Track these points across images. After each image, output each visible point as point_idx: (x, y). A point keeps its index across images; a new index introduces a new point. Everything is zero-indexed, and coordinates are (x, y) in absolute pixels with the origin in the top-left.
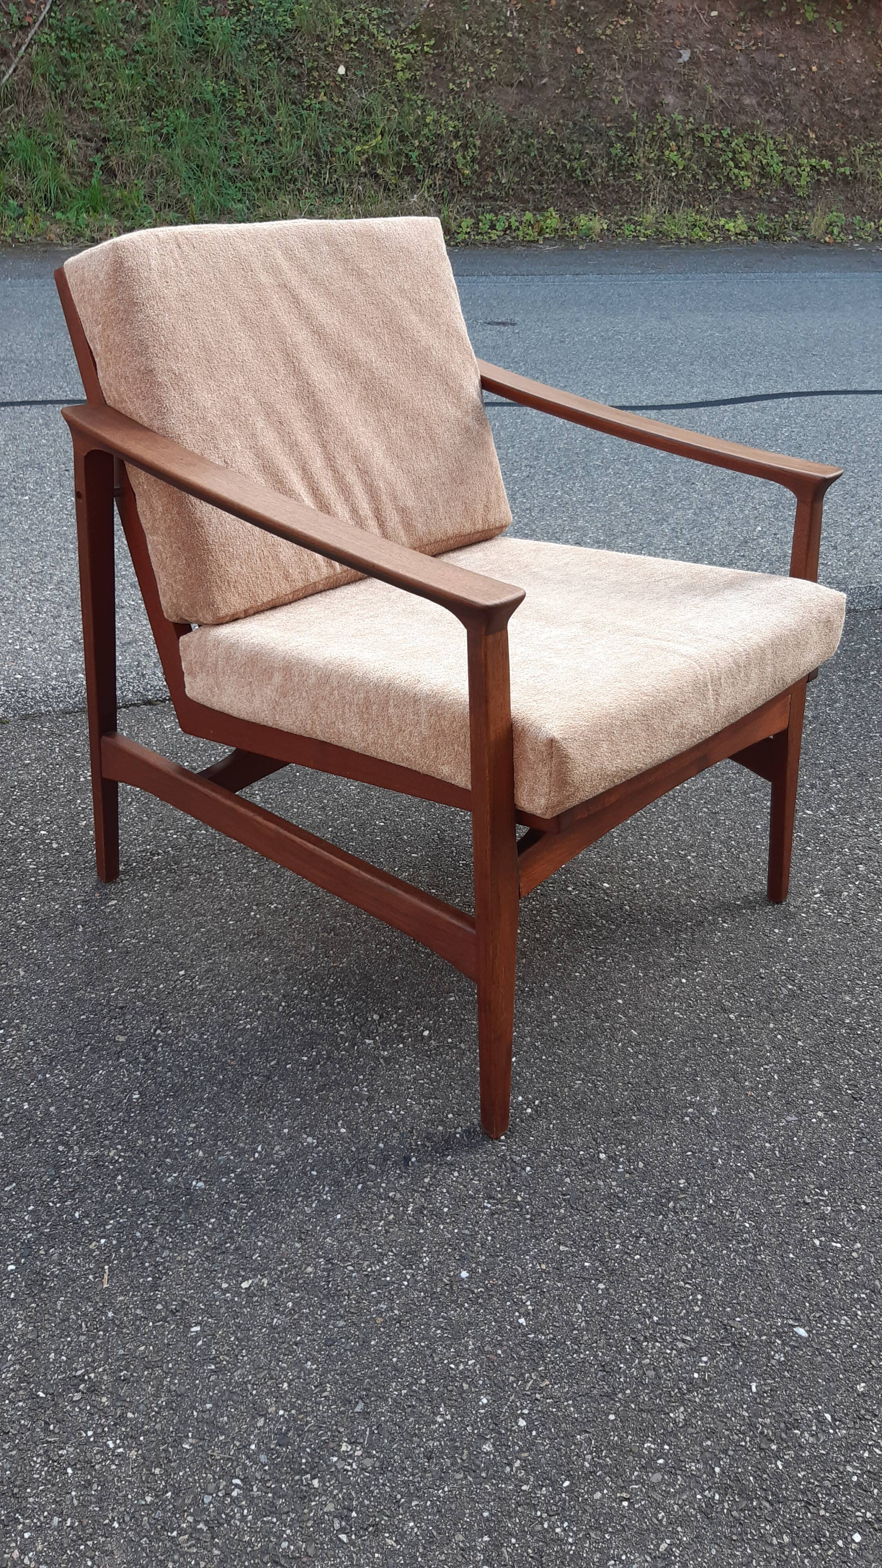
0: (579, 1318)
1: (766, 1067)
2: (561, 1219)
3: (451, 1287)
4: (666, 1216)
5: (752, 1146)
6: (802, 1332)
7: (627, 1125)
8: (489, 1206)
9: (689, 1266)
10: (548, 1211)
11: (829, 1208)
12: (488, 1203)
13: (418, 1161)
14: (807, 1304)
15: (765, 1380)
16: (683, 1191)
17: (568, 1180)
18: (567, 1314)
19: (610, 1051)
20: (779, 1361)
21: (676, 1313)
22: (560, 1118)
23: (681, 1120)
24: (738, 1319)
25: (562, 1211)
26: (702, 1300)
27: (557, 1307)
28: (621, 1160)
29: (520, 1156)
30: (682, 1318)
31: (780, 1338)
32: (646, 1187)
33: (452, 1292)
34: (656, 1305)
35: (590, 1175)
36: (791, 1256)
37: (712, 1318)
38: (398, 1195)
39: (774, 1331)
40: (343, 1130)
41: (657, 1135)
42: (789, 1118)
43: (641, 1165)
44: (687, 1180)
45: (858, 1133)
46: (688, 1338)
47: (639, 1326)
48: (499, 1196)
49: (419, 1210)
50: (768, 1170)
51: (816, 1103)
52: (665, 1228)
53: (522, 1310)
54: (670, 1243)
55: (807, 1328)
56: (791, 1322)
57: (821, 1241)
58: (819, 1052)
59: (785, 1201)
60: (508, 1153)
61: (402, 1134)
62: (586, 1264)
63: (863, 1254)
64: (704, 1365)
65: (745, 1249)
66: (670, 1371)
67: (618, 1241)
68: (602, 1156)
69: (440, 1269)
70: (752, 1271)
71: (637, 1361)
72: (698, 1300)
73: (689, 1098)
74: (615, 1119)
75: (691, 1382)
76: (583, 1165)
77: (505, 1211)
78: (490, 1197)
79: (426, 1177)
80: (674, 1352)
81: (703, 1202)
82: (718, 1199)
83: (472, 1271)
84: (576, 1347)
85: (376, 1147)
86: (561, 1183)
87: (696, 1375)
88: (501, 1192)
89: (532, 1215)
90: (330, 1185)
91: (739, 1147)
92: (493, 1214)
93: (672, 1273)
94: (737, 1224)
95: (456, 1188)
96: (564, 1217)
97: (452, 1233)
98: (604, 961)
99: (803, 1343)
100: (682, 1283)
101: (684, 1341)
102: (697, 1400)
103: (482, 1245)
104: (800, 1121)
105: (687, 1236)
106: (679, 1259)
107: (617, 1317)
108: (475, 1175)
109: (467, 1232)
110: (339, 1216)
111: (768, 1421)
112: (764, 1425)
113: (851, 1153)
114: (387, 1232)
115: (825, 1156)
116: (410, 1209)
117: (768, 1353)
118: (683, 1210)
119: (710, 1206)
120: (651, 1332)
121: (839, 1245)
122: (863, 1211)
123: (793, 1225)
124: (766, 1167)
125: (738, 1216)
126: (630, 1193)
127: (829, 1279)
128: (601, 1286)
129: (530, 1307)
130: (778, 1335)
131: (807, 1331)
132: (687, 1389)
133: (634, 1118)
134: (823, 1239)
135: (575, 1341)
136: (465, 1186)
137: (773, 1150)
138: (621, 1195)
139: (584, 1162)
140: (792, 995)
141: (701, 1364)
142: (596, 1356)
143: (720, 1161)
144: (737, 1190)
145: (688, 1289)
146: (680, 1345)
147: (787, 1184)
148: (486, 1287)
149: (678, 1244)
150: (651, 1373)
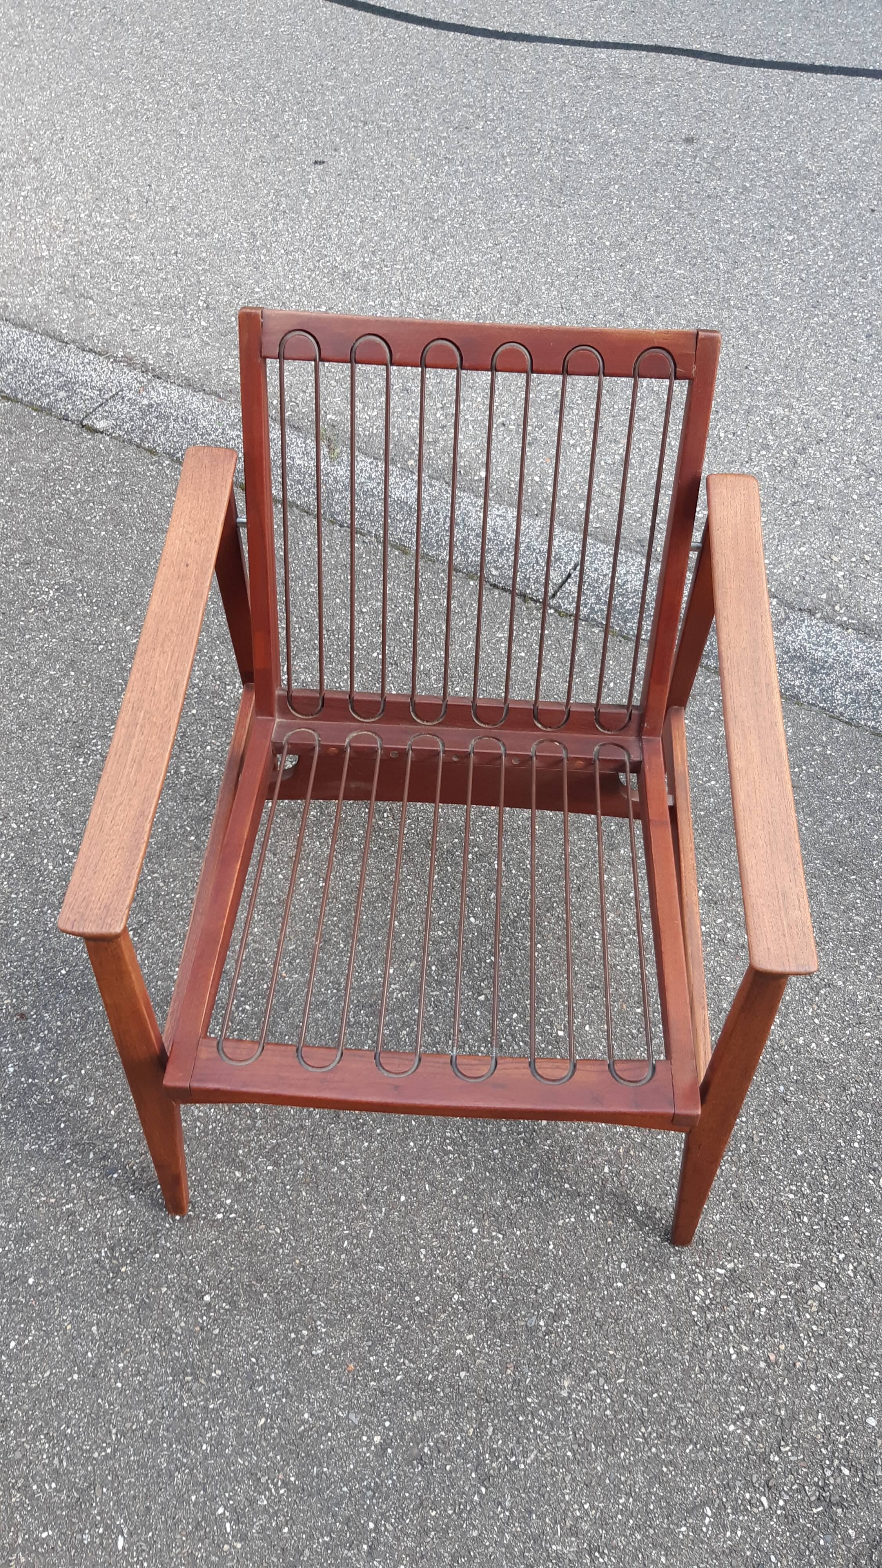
0: (38, 1379)
1: (407, 1362)
2: (122, 1309)
3: (14, 1281)
4: (174, 1381)
5: (296, 1404)
6: (121, 1543)
7: (253, 1295)
8: (103, 1254)
9: (134, 1427)
10: (124, 1296)
11: (265, 1502)
12: (106, 1252)
13: (116, 1179)
14: (150, 1534)
15: (59, 1538)
16: (209, 1379)
17: (164, 1290)
18: (36, 1369)
19: (331, 1230)
20: (83, 1540)
21: (83, 1443)
22: (227, 1244)
23: (287, 1330)
24: (105, 1490)
25: (130, 1306)
26: (107, 1455)
27: (38, 1359)
28: (212, 1314)
29: (166, 1242)
30: (81, 1449)
31: (105, 1530)
32: (195, 1350)
33: (11, 1283)
34: (81, 1424)
35: (180, 1300)
36: (193, 1498)
37: (94, 1472)
38: (75, 1191)
39: (109, 1522)
40: (113, 1112)
41: (257, 1324)
42: (352, 1416)
43: (217, 1331)
44: (223, 1375)
45: (376, 1483)
46: (65, 1464)
47: (56, 1424)
48: (117, 1254)
49: (71, 1213)
50: (276, 1431)
51: (389, 1429)
52: (160, 1388)
53: (22, 1338)
54: (148, 1400)
55: (126, 1546)
56: (125, 1531)
57: (224, 1513)
58: (462, 1396)
59: (250, 1462)
60: (164, 1232)
61: (136, 1150)
62: (89, 1354)
63: (231, 1553)
64: (48, 1488)
65: (179, 1459)
66: (28, 1467)
67: (126, 1362)
68: (207, 1298)
69: (25, 1262)
70: (159, 1476)
71: (24, 1440)
72: (105, 1451)
73: (319, 1323)
74: (254, 1282)
75: (26, 1486)
76: (187, 1291)
77: (104, 1268)
78: (112, 1249)
79: (103, 1195)
80: (47, 1461)
81: (206, 1400)
82: (217, 1411)
83: (36, 1284)
84: (11, 1392)
85: (112, 1144)
86: (159, 1287)
87: (35, 1487)
88: (121, 1253)
89: (113, 1289)
90: (57, 1143)
91: (288, 1393)
92: (97, 1262)
93: (119, 1419)
94: (200, 1438)
95: (106, 1222)
96: (125, 1311)
97: (62, 1247)
98: (447, 1153)
99: (111, 1550)
100: (114, 1431)
101: (61, 1462)
102: (14, 1500)
103: (64, 1275)
104: (355, 1427)
105: (163, 1408)
106: (136, 1416)
107: (54, 1404)
108: (128, 1225)
109: (69, 1256)
110: (33, 1169)
111: (23, 1560)
112: (18, 1559)
113: (345, 1489)
114: (38, 1207)
115: (325, 1469)
116: (67, 1206)
117: (86, 1528)
118: (189, 1390)
119: (206, 1408)
120: (55, 1435)
121: (228, 1530)
122: (281, 1531)
123: (227, 1482)
124: (279, 1428)
125: (209, 1435)
126: (181, 1342)
127: (187, 1539)
128: (76, 1377)
129: (26, 1342)
130: (107, 1527)
131: (123, 1547)
132: (19, 1488)
133: (265, 1295)
134: (227, 1514)
135: (16, 1390)
136: (111, 1226)
137: (303, 1422)
138: (174, 1336)
139: (191, 1289)
140: (531, 1331)
141: (46, 1485)
142: (12, 1410)
143: (261, 1387)
144: (237, 1420)
145: (111, 1438)
146: (56, 1461)
147: (271, 1455)
148: (27, 1302)
149: (151, 1407)
150: (18, 1455)
